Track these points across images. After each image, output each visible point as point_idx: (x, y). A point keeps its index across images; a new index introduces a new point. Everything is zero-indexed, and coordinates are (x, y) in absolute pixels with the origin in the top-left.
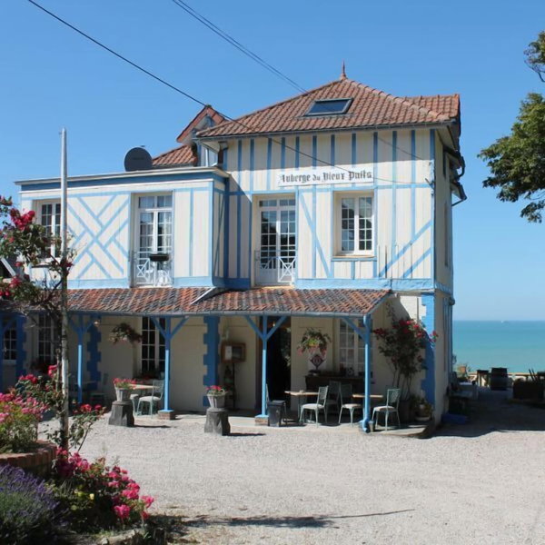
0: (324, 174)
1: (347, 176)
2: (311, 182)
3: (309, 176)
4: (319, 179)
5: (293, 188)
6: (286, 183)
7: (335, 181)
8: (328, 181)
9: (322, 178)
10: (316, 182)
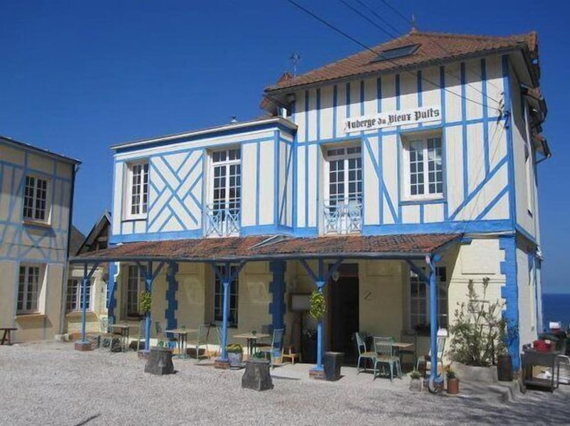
0: (390, 116)
1: (413, 117)
2: (377, 126)
3: (374, 120)
4: (384, 122)
5: (359, 134)
6: (352, 130)
7: (401, 123)
8: (394, 124)
9: (387, 120)
10: (382, 125)
